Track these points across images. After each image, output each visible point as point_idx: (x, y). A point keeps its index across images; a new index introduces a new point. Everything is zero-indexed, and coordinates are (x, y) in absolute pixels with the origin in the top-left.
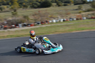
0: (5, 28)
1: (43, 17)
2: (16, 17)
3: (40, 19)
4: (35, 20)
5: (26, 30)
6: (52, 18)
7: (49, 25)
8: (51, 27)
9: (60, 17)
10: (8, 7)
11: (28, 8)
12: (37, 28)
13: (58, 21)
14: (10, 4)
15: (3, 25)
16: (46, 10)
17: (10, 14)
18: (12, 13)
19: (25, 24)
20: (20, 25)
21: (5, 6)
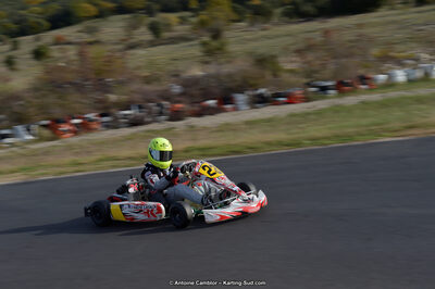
0: (176, 116)
1: (344, 60)
2: (221, 64)
3: (331, 67)
4: (309, 74)
5: (269, 120)
6: (389, 59)
7: (375, 97)
8: (383, 105)
9: (427, 56)
10: (183, 21)
11: (275, 19)
12: (320, 113)
13: (419, 74)
14: (194, 4)
15: (167, 99)
16: (360, 26)
17: (194, 50)
18: (204, 44)
19: (261, 96)
20: (241, 98)
21: (173, 17)
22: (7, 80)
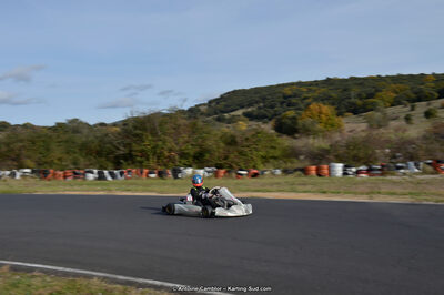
22: (405, 130)
